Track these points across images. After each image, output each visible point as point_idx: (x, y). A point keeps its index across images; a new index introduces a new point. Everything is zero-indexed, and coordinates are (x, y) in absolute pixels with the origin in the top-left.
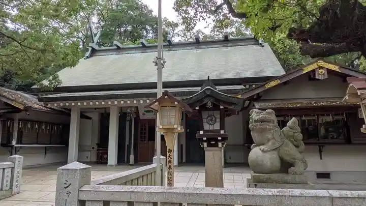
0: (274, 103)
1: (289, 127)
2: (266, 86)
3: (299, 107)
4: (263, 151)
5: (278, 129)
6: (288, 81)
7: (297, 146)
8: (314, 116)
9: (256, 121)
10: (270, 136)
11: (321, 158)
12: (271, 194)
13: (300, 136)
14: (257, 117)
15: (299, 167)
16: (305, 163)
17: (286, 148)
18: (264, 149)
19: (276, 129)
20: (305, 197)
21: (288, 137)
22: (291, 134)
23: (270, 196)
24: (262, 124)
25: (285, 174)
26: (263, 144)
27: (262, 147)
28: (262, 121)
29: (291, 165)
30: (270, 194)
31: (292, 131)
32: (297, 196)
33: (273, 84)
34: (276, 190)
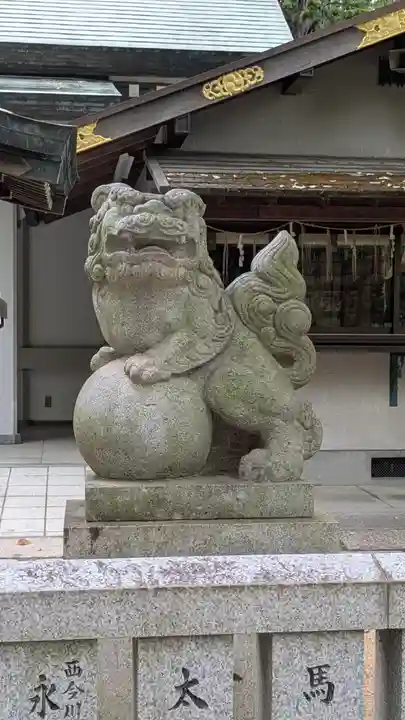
0: (235, 172)
1: (260, 275)
2: (206, 92)
3: (327, 193)
4: (136, 379)
5: (210, 280)
6: (296, 76)
7: (285, 360)
8: (386, 232)
9: (115, 242)
10: (172, 315)
11: (393, 402)
12: (133, 585)
13: (300, 315)
14: (120, 224)
15: (284, 449)
16: (311, 429)
17: (237, 368)
18: (141, 370)
19: (203, 280)
20: (282, 587)
21: (252, 319)
22: (265, 302)
23: (127, 591)
24: (142, 253)
25: (225, 478)
26: (142, 349)
27: (136, 362)
28: (140, 242)
29: (255, 440)
30: (128, 582)
31: (271, 290)
32: (242, 588)
33: (233, 83)
34: (160, 562)
